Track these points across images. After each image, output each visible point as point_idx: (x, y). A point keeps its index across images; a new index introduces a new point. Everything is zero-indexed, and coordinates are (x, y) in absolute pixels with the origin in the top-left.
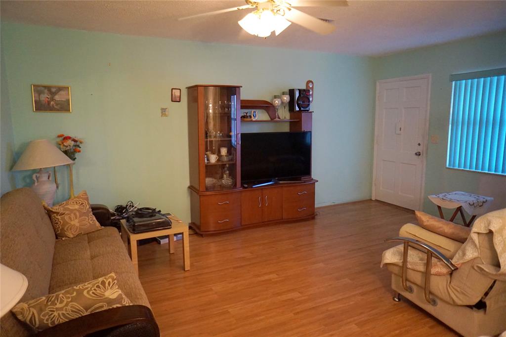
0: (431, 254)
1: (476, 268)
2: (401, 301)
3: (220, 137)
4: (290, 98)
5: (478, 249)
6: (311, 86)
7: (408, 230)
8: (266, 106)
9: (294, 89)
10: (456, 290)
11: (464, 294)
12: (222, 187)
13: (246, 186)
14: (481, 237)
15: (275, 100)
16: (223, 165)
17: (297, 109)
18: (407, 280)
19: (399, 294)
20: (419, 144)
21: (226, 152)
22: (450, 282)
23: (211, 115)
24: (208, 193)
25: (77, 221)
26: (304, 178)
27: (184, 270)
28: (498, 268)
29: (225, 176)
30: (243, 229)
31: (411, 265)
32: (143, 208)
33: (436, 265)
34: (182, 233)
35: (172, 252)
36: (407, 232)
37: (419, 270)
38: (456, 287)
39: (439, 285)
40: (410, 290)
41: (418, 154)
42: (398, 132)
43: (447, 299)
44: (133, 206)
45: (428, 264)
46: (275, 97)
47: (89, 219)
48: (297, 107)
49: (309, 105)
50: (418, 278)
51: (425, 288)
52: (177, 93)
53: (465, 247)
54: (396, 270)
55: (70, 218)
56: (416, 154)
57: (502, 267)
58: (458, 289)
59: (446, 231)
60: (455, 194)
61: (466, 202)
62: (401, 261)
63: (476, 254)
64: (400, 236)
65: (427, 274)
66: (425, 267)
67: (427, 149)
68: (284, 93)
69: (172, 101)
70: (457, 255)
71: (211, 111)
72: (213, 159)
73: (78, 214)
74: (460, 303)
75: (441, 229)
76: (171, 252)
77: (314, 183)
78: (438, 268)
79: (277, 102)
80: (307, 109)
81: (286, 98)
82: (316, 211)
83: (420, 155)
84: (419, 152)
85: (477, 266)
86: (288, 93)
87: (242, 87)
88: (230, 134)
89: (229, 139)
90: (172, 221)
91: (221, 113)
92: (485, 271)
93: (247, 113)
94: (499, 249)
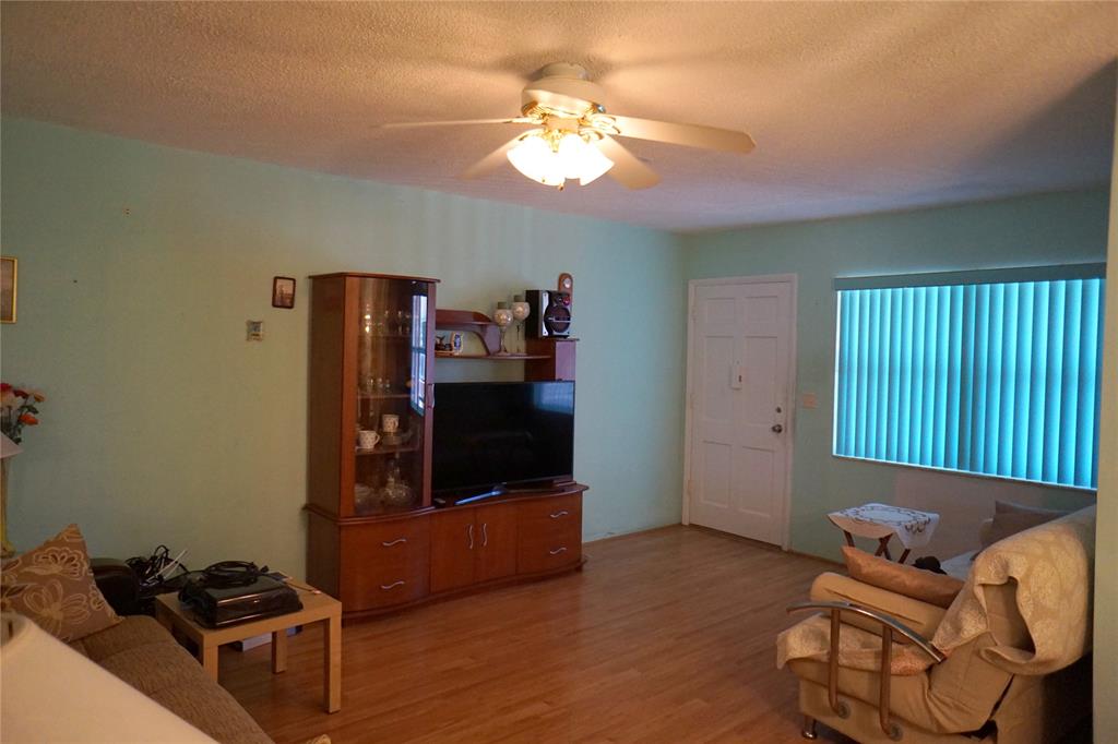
0: (889, 634)
1: (983, 654)
2: (819, 737)
3: (385, 390)
4: (531, 310)
5: (985, 616)
6: (568, 286)
7: (829, 585)
8: (480, 323)
9: (537, 292)
10: (944, 703)
11: (962, 710)
12: (387, 505)
13: (442, 502)
14: (992, 593)
15: (500, 311)
16: (388, 454)
17: (545, 332)
18: (839, 692)
19: (815, 721)
20: (779, 410)
21: (397, 424)
22: (930, 688)
23: (368, 340)
24: (358, 521)
25: (58, 605)
26: (559, 482)
27: (327, 712)
28: (1028, 654)
29: (392, 480)
30: (435, 602)
31: (846, 658)
32: (222, 564)
33: (900, 655)
34: (326, 622)
35: (279, 669)
36: (829, 591)
37: (865, 666)
38: (942, 697)
39: (907, 695)
40: (841, 711)
41: (777, 430)
42: (736, 384)
43: (926, 723)
44: (168, 561)
45: (885, 655)
46: (500, 306)
47: (89, 599)
48: (544, 329)
49: (568, 324)
50: (861, 686)
51: (880, 703)
52: (286, 288)
53: (958, 613)
54: (810, 671)
55: (38, 600)
56: (774, 429)
57: (1037, 649)
58: (948, 700)
59: (908, 583)
60: (873, 508)
61: (899, 523)
62: (825, 652)
63: (982, 628)
64: (812, 598)
65: (882, 675)
66: (880, 660)
67: (794, 420)
68: (517, 299)
69: (274, 305)
70: (940, 631)
71: (367, 329)
72: (369, 440)
73: (59, 586)
74: (952, 728)
75: (898, 580)
76: (278, 671)
77: (581, 493)
78: (907, 661)
79: (505, 316)
80: (565, 333)
81: (523, 309)
82: (585, 552)
83: (780, 431)
84: (779, 426)
85: (987, 651)
86: (524, 298)
87: (439, 281)
88: (408, 384)
89: (405, 396)
90: (298, 591)
91: (388, 338)
92: (1005, 660)
93: (441, 339)
94: (1027, 613)
